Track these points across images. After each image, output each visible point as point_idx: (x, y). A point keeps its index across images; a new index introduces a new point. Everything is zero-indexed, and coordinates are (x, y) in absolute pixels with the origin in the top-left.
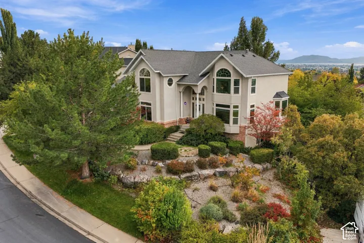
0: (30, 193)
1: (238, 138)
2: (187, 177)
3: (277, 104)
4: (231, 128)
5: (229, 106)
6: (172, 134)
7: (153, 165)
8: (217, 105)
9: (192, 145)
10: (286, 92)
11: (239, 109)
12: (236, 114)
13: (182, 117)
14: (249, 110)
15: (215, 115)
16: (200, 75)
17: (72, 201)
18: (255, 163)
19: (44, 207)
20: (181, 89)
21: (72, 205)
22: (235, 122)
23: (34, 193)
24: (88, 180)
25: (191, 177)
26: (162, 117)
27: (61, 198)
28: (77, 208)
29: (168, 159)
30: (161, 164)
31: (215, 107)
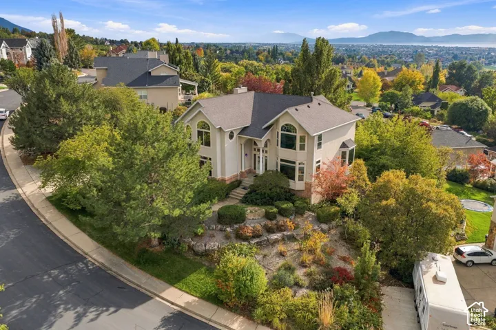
0: (102, 264)
1: (303, 195)
2: (257, 243)
3: (344, 154)
4: (297, 185)
5: (294, 163)
6: (234, 190)
7: (221, 230)
8: (282, 160)
9: (256, 204)
10: (353, 139)
11: (305, 166)
12: (302, 170)
13: (243, 170)
14: (315, 165)
15: (279, 170)
16: (263, 127)
17: (147, 271)
18: (322, 222)
19: (122, 279)
20: (243, 141)
21: (148, 275)
22: (301, 179)
23: (106, 264)
24: (158, 248)
25: (261, 242)
26: (223, 172)
27: (136, 269)
28: (155, 279)
29: (236, 224)
30: (229, 229)
31: (279, 162)
